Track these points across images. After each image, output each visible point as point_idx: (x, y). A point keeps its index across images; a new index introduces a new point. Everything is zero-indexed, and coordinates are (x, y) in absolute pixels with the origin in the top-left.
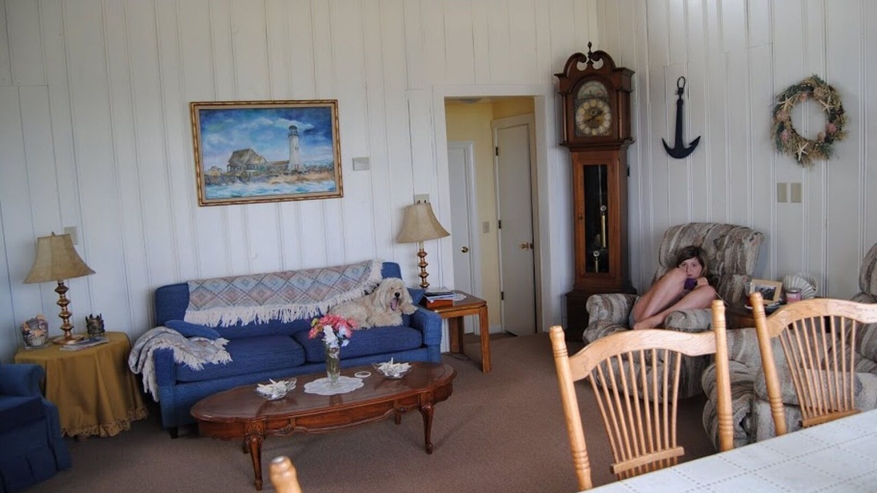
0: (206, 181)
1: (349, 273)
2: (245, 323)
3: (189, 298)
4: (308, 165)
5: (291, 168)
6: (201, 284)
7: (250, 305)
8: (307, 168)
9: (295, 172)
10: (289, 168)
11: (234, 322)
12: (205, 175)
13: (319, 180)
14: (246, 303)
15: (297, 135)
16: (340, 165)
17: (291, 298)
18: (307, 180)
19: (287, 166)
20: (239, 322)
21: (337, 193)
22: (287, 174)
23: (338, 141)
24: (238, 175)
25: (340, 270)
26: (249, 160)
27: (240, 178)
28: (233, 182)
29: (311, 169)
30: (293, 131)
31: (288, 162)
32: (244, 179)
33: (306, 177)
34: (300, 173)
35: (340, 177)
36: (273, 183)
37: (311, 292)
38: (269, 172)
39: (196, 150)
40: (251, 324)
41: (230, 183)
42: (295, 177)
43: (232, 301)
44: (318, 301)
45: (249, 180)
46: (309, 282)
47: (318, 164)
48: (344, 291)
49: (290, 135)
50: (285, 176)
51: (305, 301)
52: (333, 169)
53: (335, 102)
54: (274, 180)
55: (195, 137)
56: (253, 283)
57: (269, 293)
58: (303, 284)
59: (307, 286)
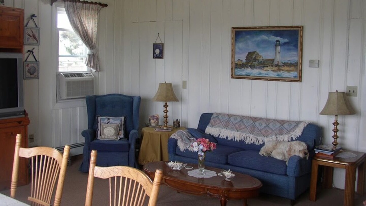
0: (237, 66)
1: (286, 126)
2: (229, 139)
3: (210, 121)
4: (284, 62)
5: (275, 63)
6: (218, 115)
7: (233, 130)
8: (283, 64)
9: (277, 65)
10: (274, 63)
11: (225, 137)
12: (235, 63)
13: (289, 71)
14: (232, 129)
15: (279, 45)
16: (301, 64)
17: (252, 132)
18: (283, 70)
19: (273, 62)
20: (227, 138)
21: (299, 79)
22: (272, 66)
23: (302, 50)
24: (250, 64)
25: (282, 122)
26: (255, 57)
27: (250, 66)
28: (247, 68)
29: (285, 65)
30: (278, 43)
31: (274, 60)
32: (252, 67)
33: (282, 68)
34: (279, 66)
35: (301, 71)
36: (266, 70)
37: (263, 131)
38: (263, 64)
39: (232, 50)
40: (232, 139)
41: (245, 68)
42: (276, 68)
43: (226, 126)
44: (265, 137)
45: (254, 68)
46: (264, 125)
47: (289, 62)
48: (279, 134)
49: (276, 45)
50: (272, 67)
51: (258, 135)
52: (297, 66)
53: (302, 28)
54: (266, 68)
55: (233, 44)
56: (239, 119)
57: (243, 127)
58: (260, 126)
59: (262, 127)
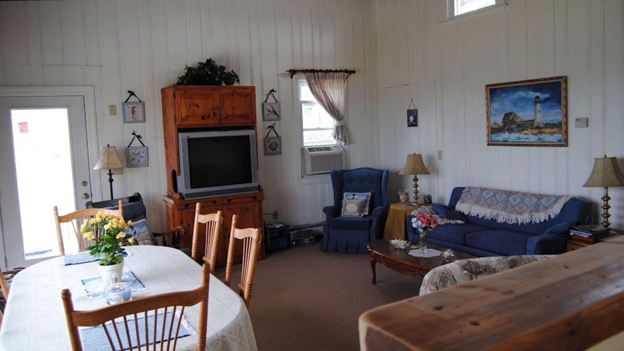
0: (494, 130)
1: (543, 201)
2: (480, 216)
3: (461, 195)
4: (545, 123)
5: (535, 125)
6: (470, 188)
7: (484, 207)
8: (545, 125)
9: (538, 127)
10: (534, 124)
11: (475, 215)
12: (491, 128)
13: (552, 134)
14: (483, 205)
15: (539, 102)
16: (566, 123)
17: (505, 209)
18: (545, 133)
19: (533, 123)
20: (478, 215)
21: (564, 143)
22: (532, 128)
23: (566, 106)
24: (507, 128)
25: (539, 197)
26: (513, 119)
27: (508, 130)
28: (504, 132)
29: (547, 126)
30: (537, 99)
31: (533, 121)
32: (510, 131)
33: (544, 131)
34: (540, 128)
35: (566, 132)
36: (525, 134)
37: (517, 208)
38: (522, 127)
39: (487, 112)
40: (483, 217)
41: (503, 133)
42: (537, 131)
43: (477, 203)
44: (518, 214)
45: (512, 132)
46: (519, 200)
47: (552, 122)
48: (534, 211)
49: (536, 103)
50: (531, 130)
51: (511, 212)
52: (561, 127)
53: (565, 79)
54: (525, 132)
55: (487, 105)
56: (492, 194)
57: (495, 202)
58: (514, 201)
59: (516, 203)
